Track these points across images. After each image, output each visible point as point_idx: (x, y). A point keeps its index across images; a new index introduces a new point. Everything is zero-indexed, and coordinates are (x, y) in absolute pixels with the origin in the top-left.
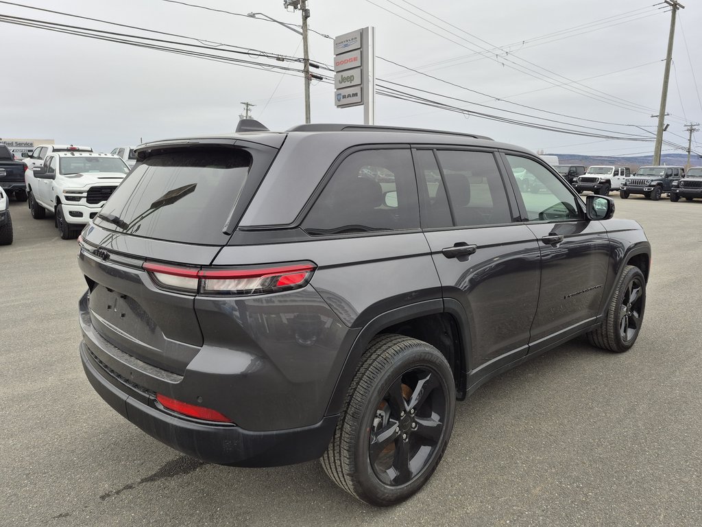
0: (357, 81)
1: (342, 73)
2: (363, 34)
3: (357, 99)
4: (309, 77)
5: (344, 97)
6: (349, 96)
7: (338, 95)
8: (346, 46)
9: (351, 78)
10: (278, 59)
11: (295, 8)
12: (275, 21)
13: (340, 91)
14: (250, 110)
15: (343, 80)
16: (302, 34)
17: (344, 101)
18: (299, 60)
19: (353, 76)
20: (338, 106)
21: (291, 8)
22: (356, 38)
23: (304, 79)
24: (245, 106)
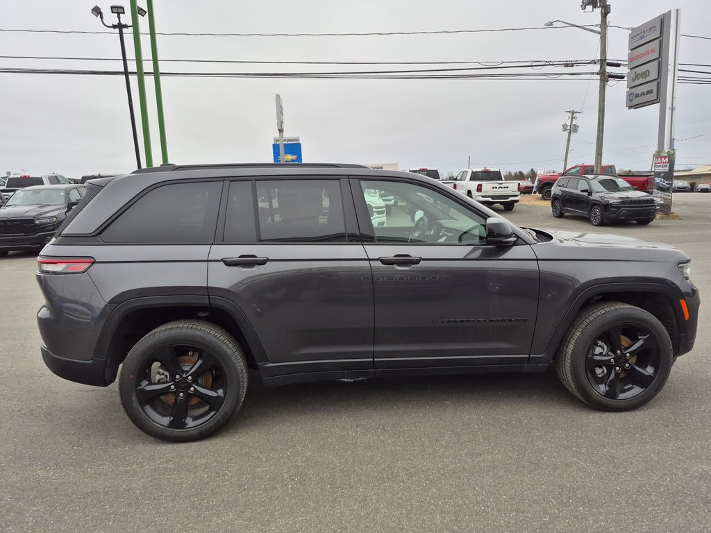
0: (653, 75)
1: (635, 70)
2: (663, 21)
3: (653, 96)
4: (605, 78)
5: (637, 96)
6: (643, 94)
7: (629, 95)
8: (642, 37)
9: (646, 74)
10: (567, 65)
11: (594, 7)
12: (573, 26)
13: (633, 90)
14: (576, 118)
15: (637, 76)
16: (599, 33)
17: (637, 101)
18: (594, 62)
19: (649, 71)
20: (630, 107)
21: (589, 8)
22: (654, 27)
23: (599, 81)
24: (570, 115)
